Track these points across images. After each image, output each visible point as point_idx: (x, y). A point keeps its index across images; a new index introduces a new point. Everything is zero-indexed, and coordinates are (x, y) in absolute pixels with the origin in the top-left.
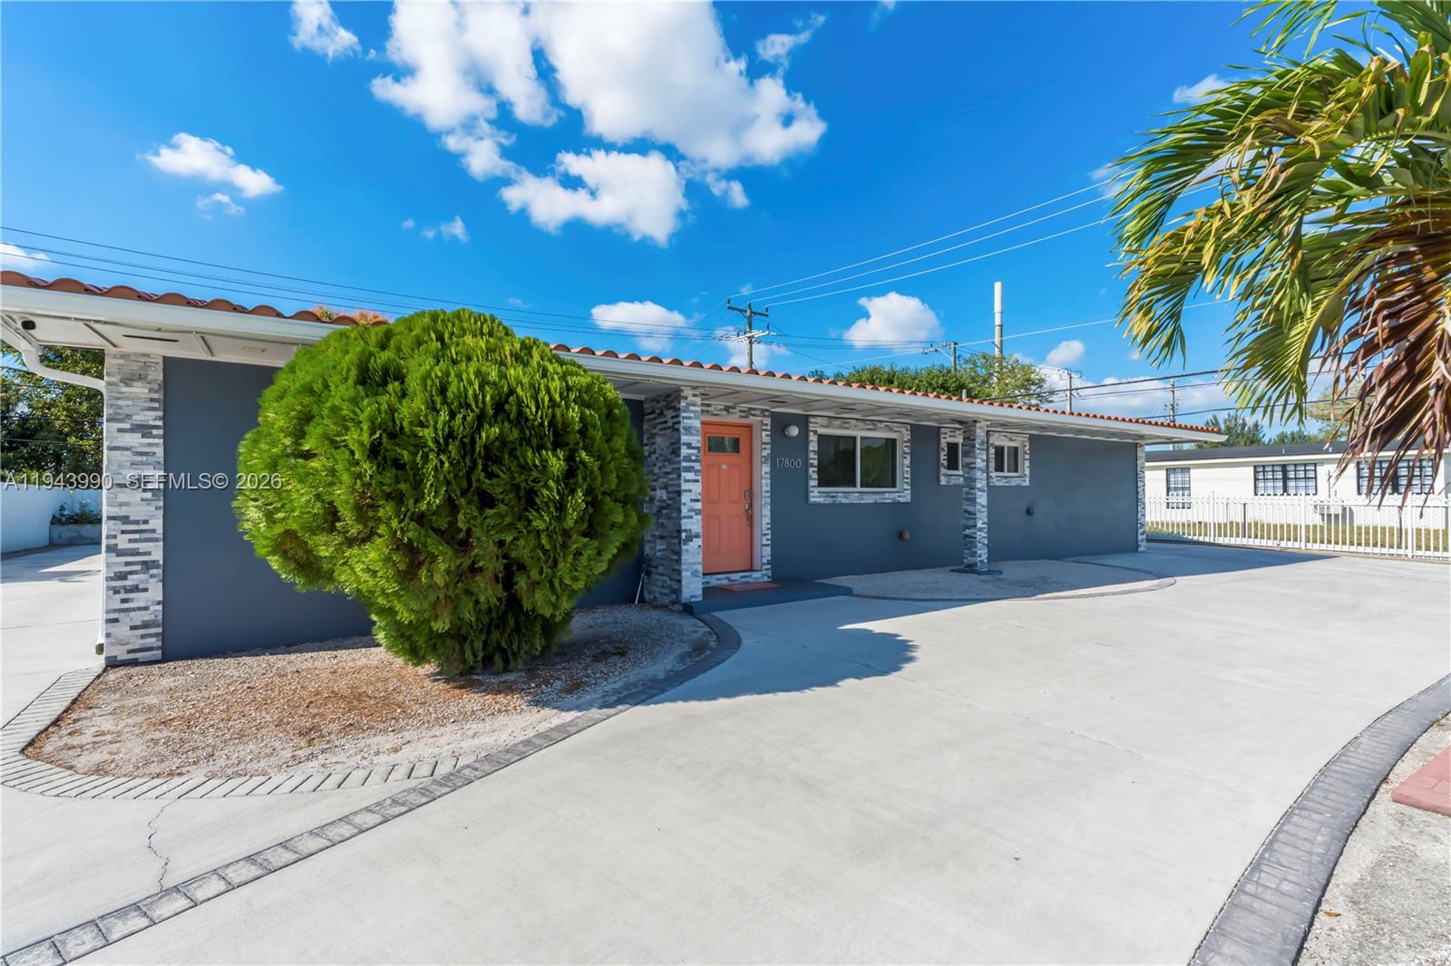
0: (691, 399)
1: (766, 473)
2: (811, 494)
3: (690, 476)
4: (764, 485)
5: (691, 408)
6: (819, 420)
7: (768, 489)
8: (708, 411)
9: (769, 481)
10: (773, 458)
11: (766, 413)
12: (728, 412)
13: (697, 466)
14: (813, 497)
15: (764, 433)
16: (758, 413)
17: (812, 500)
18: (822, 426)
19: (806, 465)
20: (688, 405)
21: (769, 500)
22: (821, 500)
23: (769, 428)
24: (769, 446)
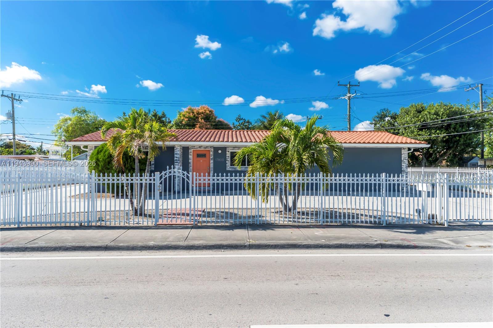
0: (177, 147)
1: (212, 162)
2: (227, 168)
3: (177, 164)
4: (212, 165)
5: (177, 149)
6: (230, 148)
7: (213, 166)
8: (194, 148)
9: (213, 165)
10: (214, 159)
11: (212, 147)
12: (200, 148)
13: (179, 162)
14: (228, 169)
15: (211, 153)
16: (209, 147)
17: (227, 169)
18: (231, 150)
19: (226, 160)
20: (176, 149)
21: (213, 169)
22: (231, 170)
23: (213, 151)
24: (213, 156)
